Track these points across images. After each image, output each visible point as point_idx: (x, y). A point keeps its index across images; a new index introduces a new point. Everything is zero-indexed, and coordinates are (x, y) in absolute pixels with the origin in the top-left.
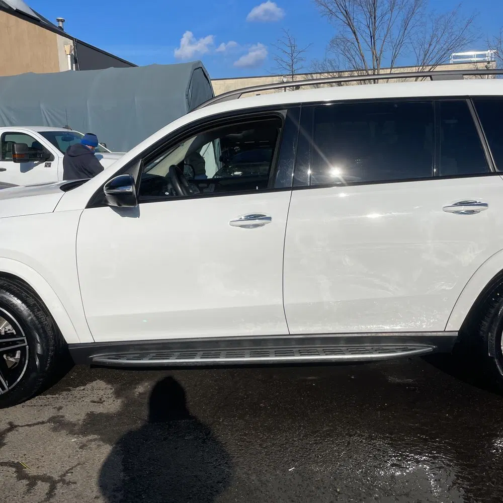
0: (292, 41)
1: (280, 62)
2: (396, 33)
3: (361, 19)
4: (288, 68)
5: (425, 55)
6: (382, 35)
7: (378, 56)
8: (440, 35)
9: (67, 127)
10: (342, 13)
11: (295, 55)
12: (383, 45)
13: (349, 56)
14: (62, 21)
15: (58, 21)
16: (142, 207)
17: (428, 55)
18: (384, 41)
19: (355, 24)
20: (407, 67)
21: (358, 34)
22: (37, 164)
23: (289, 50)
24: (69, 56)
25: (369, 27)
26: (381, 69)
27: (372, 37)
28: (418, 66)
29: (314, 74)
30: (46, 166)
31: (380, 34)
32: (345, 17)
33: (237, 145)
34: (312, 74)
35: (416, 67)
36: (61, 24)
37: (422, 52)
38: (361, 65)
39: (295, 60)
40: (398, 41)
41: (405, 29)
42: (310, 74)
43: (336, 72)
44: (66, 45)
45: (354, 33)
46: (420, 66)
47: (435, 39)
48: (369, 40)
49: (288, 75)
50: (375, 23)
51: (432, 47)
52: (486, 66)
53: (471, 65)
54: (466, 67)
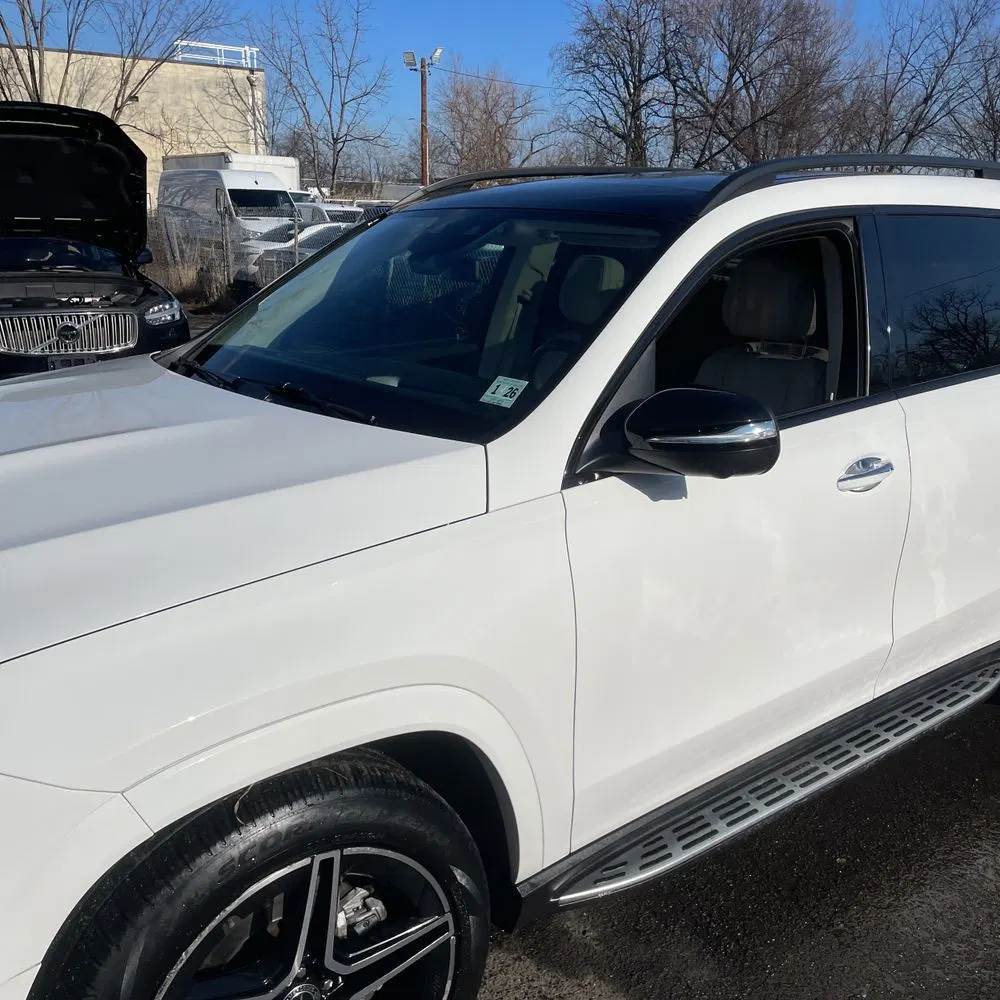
7: (38, 19)
26: (47, 50)
28: (122, 56)
35: (116, 56)
52: (248, 78)
53: (220, 72)
54: (210, 72)
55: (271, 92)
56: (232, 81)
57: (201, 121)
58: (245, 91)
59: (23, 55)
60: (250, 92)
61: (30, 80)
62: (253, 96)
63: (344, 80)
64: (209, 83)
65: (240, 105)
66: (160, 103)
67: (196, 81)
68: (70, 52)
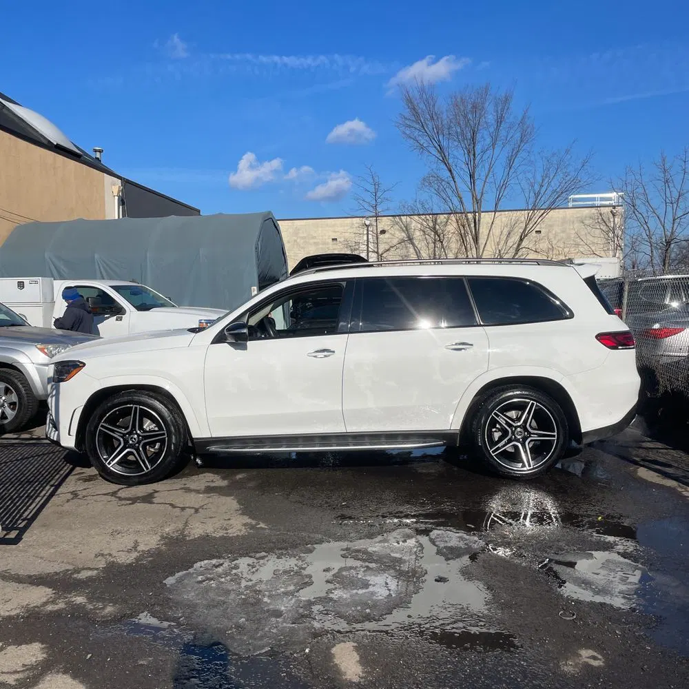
0: (376, 179)
1: (361, 202)
2: (499, 171)
3: (458, 155)
4: (371, 209)
5: (536, 198)
6: (483, 174)
7: (478, 198)
8: (551, 177)
9: (133, 281)
10: (435, 147)
11: (379, 194)
12: (484, 186)
13: (445, 196)
14: (100, 151)
15: (96, 151)
16: (249, 343)
17: (539, 198)
18: (485, 182)
19: (450, 161)
20: (516, 210)
21: (454, 173)
22: (108, 318)
23: (372, 189)
24: (117, 198)
25: (468, 164)
26: (483, 212)
27: (472, 176)
28: (528, 210)
29: (403, 216)
30: (117, 320)
31: (480, 173)
32: (439, 151)
33: (310, 301)
34: (400, 215)
35: (525, 210)
36: (98, 155)
37: (532, 194)
38: (459, 208)
39: (379, 200)
40: (502, 183)
41: (510, 168)
42: (398, 216)
43: (429, 214)
44: (114, 185)
45: (450, 171)
46: (531, 210)
47: (547, 180)
48: (468, 179)
49: (370, 217)
50: (474, 160)
51: (543, 189)
52: (611, 212)
53: (593, 210)
54: (587, 211)
55: (625, 218)
56: (601, 214)
57: (578, 240)
58: (609, 219)
59: (470, 216)
60: (612, 220)
61: (473, 231)
62: (614, 221)
63: (675, 205)
64: (586, 217)
65: (604, 228)
66: (554, 232)
67: (578, 217)
68: (495, 212)
